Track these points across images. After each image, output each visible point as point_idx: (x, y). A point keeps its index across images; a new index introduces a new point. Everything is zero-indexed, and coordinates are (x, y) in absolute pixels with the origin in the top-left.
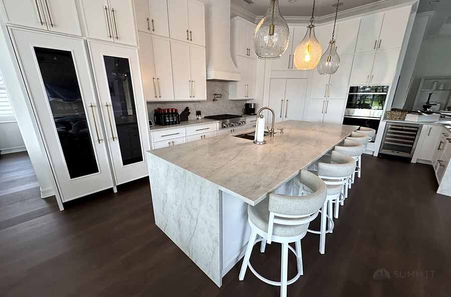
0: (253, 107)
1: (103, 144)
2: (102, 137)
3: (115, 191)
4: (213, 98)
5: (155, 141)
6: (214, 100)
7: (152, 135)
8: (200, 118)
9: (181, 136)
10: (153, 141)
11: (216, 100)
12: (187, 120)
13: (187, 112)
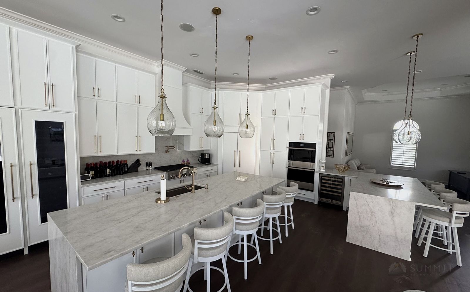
0: (207, 158)
1: (19, 202)
2: (18, 194)
3: (26, 252)
4: (166, 150)
5: (85, 196)
6: (166, 152)
7: (83, 190)
8: (151, 169)
9: (119, 189)
10: (83, 196)
11: (169, 152)
12: (137, 171)
13: (137, 163)
